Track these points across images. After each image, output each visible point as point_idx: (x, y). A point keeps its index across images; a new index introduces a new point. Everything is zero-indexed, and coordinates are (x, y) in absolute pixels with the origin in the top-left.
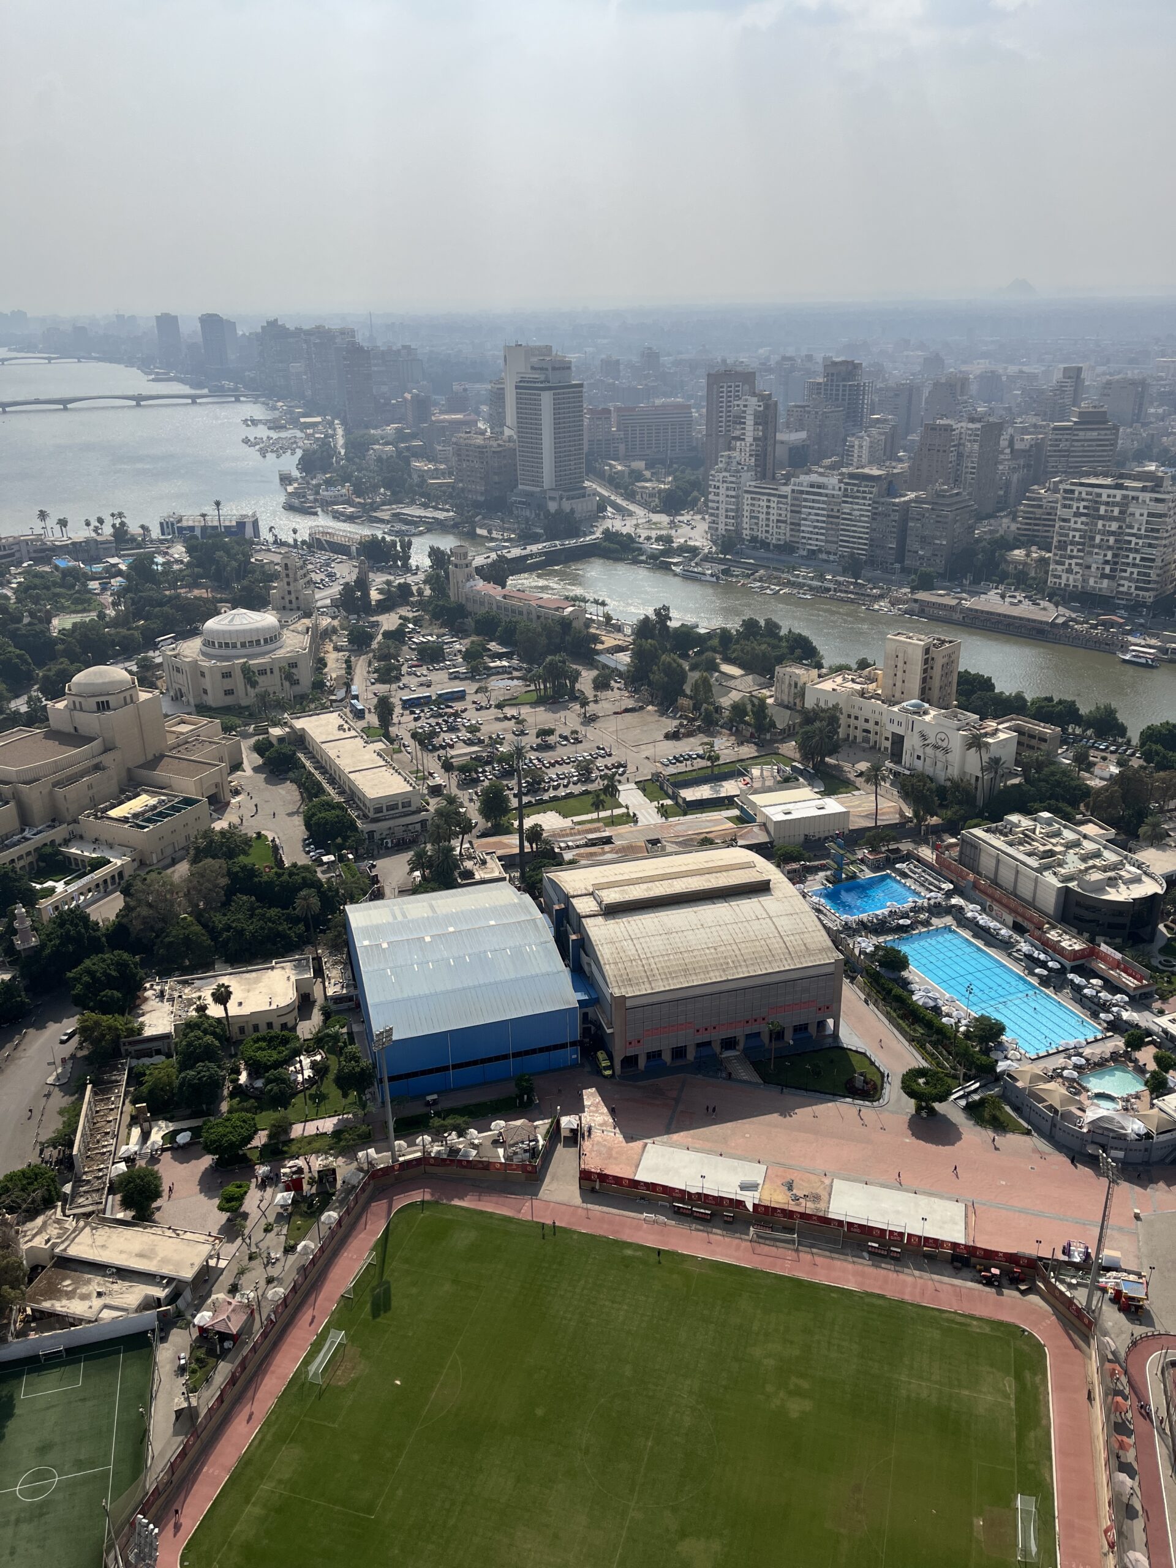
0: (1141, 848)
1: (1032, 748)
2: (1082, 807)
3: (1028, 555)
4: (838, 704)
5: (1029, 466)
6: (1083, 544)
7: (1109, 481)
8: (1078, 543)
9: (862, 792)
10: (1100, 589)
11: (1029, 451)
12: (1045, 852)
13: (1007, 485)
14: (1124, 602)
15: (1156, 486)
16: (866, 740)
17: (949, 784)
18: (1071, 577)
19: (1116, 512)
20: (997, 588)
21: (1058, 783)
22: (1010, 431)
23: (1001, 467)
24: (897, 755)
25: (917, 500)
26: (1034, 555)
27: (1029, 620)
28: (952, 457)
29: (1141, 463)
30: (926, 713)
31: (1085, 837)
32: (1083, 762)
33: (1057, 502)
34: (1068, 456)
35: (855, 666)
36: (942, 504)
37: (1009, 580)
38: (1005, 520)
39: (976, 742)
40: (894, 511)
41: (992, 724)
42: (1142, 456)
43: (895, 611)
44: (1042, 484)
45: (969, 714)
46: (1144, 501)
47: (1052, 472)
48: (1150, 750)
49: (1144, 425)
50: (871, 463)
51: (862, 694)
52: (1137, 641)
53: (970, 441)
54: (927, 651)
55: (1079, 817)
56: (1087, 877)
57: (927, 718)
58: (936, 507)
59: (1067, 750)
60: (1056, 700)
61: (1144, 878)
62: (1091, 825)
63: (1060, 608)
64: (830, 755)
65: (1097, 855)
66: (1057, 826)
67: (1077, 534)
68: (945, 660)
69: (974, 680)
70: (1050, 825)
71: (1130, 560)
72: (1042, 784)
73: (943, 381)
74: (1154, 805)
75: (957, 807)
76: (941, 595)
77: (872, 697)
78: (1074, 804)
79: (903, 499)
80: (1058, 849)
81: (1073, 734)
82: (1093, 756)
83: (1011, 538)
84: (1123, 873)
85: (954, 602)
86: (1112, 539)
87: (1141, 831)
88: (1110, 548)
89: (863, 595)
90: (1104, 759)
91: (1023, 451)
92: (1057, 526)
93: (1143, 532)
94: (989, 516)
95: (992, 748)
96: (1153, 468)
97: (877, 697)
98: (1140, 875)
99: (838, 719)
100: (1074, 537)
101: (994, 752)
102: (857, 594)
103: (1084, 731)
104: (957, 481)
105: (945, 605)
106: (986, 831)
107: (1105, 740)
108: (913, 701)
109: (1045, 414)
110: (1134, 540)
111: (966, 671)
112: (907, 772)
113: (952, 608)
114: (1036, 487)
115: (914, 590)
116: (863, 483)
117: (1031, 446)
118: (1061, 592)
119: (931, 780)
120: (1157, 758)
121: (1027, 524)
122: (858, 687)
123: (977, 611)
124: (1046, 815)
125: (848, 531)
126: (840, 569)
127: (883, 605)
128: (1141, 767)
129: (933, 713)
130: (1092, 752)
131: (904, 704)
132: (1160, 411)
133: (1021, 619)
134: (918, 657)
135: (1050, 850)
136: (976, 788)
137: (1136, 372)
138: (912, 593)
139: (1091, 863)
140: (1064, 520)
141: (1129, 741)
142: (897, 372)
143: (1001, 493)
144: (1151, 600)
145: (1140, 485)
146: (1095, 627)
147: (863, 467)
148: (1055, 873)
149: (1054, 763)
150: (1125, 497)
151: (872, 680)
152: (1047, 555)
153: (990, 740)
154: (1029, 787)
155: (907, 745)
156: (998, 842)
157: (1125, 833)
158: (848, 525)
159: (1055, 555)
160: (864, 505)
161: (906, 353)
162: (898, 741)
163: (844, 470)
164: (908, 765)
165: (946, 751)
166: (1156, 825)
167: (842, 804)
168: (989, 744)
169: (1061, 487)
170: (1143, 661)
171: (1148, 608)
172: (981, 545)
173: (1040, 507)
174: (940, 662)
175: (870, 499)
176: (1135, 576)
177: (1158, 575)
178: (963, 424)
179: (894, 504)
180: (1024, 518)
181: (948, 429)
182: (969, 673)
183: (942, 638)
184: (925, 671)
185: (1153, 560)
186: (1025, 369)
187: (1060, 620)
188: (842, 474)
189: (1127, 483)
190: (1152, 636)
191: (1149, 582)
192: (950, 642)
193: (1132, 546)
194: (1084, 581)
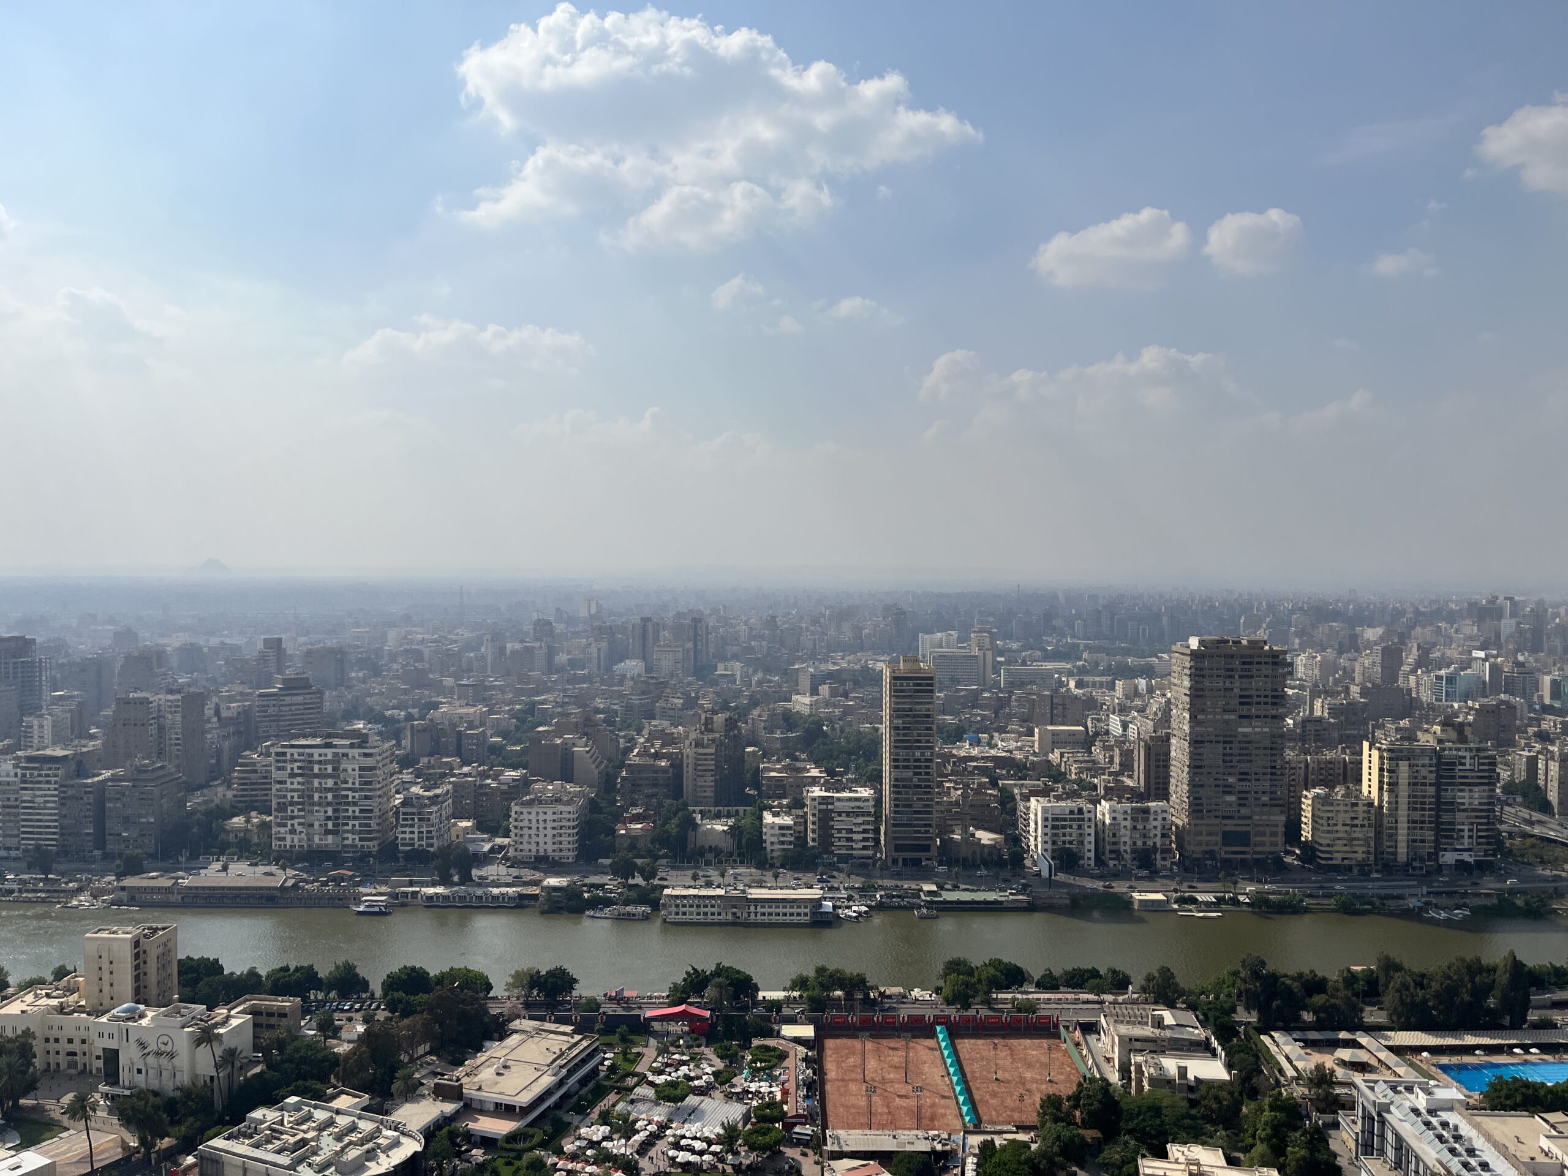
0: (398, 1106)
1: (271, 1027)
2: (333, 1080)
3: (248, 821)
4: (28, 1029)
5: (239, 733)
6: (303, 803)
7: (318, 741)
8: (298, 803)
9: (71, 1132)
10: (326, 845)
11: (237, 718)
12: (296, 1143)
13: (219, 753)
14: (350, 855)
15: (363, 742)
16: (72, 1065)
17: (178, 1093)
18: (296, 838)
19: (330, 769)
20: (218, 860)
21: (304, 1060)
22: (215, 700)
23: (209, 736)
24: (111, 1075)
25: (114, 778)
26: (255, 820)
27: (256, 888)
28: (153, 730)
29: (350, 723)
30: (142, 1016)
31: (338, 1112)
32: (329, 1029)
33: (270, 765)
34: (277, 721)
35: (50, 978)
36: (144, 780)
37: (232, 850)
38: (220, 789)
39: (206, 1036)
40: (86, 792)
41: (222, 1011)
42: (351, 715)
43: (98, 904)
44: (253, 749)
45: (193, 1006)
46: (354, 757)
47: (263, 737)
48: (393, 999)
49: (348, 688)
50: (55, 743)
51: (61, 1009)
52: (369, 891)
53: (171, 712)
54: (137, 944)
55: (330, 1091)
56: (344, 1158)
57: (144, 1022)
58: (136, 784)
59: (311, 1020)
60: (292, 968)
61: (403, 1139)
62: (344, 1097)
63: (288, 870)
64: (25, 1094)
65: (353, 1128)
66: (306, 1109)
67: (295, 794)
68: (161, 949)
69: (199, 965)
70: (299, 1110)
71: (350, 814)
72: (287, 1065)
73: (136, 654)
74: (404, 1058)
75: (191, 1119)
76: (153, 878)
77: (74, 1011)
78: (325, 1080)
79: (96, 779)
80: (311, 1135)
81: (316, 1000)
82: (339, 1019)
83: (228, 806)
84: (380, 1141)
85: (169, 883)
86: (330, 796)
87: (394, 1088)
88: (329, 804)
89: (55, 891)
90: (350, 1019)
91: (231, 718)
92: (274, 789)
93: (357, 785)
94: (200, 787)
95: (224, 1039)
96: (361, 726)
97: (81, 1009)
98: (398, 1137)
99: (31, 1047)
100: (292, 797)
101: (229, 1043)
102: (48, 891)
103: (326, 995)
104: (160, 754)
105: (159, 888)
106: (228, 1139)
107: (348, 999)
108: (125, 1006)
109: (251, 682)
110: (350, 793)
111: (188, 957)
112: (127, 1093)
113: (168, 890)
114: (247, 753)
115: (119, 876)
116: (45, 766)
117: (239, 713)
118: (288, 855)
119: (156, 1094)
120: (400, 1006)
121: (243, 790)
122: (55, 1002)
123: (197, 888)
124: (293, 1099)
125: (31, 820)
126: (24, 865)
127: (83, 900)
128: (388, 1019)
129: (150, 1014)
130: (336, 1016)
131: (114, 1011)
132: (361, 674)
133: (247, 888)
134: (127, 952)
135: (303, 1140)
136: (212, 1090)
137: (334, 641)
138: (118, 880)
139: (346, 1140)
140: (280, 782)
141: (373, 994)
142: (85, 646)
143: (213, 761)
144: (376, 849)
145: (347, 742)
146: (325, 884)
147: (44, 748)
148: (310, 1165)
149: (296, 1038)
150: (335, 755)
151: (71, 990)
152: (268, 819)
153: (222, 1031)
154: (272, 1072)
155: (123, 1060)
156: (242, 1147)
157: (380, 1096)
158: (30, 814)
159: (277, 817)
160: (49, 789)
161: (92, 627)
162: (111, 1057)
163: (19, 753)
164: (127, 1084)
165: (172, 1055)
166: (410, 1076)
167: (44, 1154)
168: (221, 1035)
169: (272, 750)
170: (377, 909)
171: (374, 857)
172: (196, 817)
173: (255, 771)
174: (153, 953)
175: (56, 783)
176: (357, 827)
177: (378, 825)
178: (159, 696)
179: (86, 785)
180: (239, 785)
181: (144, 702)
182: (192, 959)
183: (154, 925)
184: (137, 967)
185: (371, 811)
186: (228, 641)
187: (290, 883)
188: (18, 758)
189: (336, 742)
190: (381, 883)
191: (370, 832)
192: (164, 929)
193: (350, 799)
194: (309, 839)
